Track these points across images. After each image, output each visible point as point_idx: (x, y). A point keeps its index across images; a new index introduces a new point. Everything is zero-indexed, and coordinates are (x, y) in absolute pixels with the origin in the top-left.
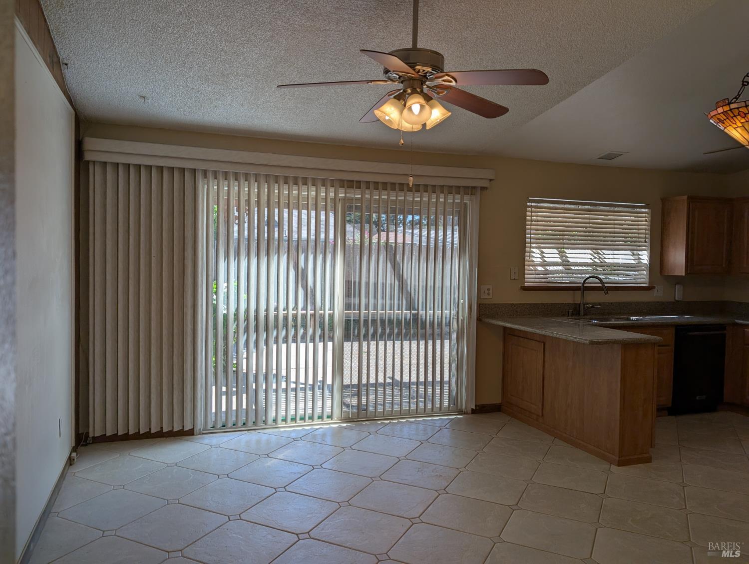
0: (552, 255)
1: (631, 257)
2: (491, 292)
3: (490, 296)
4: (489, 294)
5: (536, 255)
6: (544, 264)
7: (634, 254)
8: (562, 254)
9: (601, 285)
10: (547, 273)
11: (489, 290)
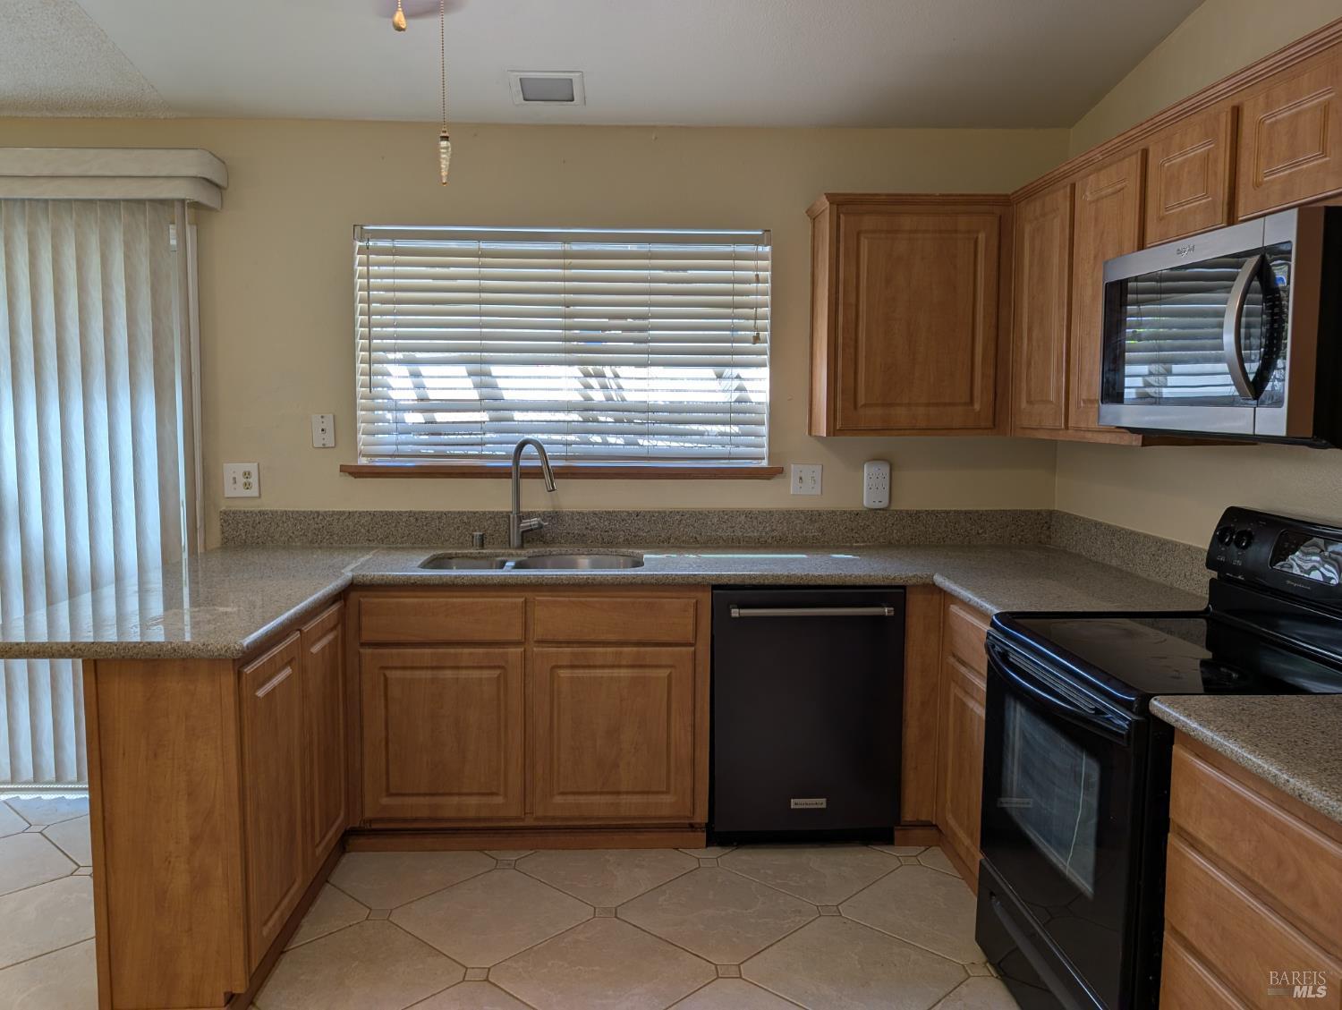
0: (450, 382)
1: (715, 385)
2: (254, 480)
3: (254, 492)
4: (247, 486)
5: (398, 383)
6: (425, 405)
7: (719, 376)
8: (481, 377)
9: (538, 463)
10: (433, 429)
11: (247, 475)
